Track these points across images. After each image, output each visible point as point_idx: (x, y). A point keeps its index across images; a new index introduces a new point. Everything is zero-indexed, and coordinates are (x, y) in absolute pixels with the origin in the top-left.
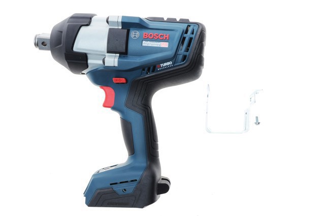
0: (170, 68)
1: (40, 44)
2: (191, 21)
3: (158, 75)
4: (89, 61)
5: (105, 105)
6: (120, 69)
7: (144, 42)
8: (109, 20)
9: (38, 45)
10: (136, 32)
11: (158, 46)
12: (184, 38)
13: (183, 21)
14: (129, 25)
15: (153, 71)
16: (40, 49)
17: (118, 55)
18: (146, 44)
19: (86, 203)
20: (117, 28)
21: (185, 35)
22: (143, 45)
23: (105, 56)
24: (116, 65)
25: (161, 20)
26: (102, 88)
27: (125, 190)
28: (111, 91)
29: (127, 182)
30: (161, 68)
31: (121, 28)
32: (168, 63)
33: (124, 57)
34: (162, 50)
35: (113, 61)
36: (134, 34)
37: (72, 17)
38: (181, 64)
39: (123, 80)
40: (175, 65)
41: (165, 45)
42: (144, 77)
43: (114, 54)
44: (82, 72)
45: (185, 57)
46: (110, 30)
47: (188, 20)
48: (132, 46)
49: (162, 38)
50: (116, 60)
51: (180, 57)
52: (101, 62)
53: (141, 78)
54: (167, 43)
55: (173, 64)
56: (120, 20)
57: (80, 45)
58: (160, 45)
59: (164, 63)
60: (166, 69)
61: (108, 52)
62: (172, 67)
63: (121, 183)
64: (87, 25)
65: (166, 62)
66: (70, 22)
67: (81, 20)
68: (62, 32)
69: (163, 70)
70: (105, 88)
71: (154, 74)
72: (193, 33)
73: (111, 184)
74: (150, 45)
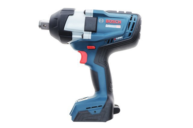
0: (121, 40)
1: (42, 26)
2: (133, 13)
3: (114, 44)
4: (73, 36)
5: (81, 62)
6: (92, 40)
7: (106, 25)
8: (86, 12)
9: (41, 27)
10: (101, 19)
11: (115, 27)
12: (130, 23)
13: (128, 13)
14: (97, 15)
15: (111, 42)
16: (42, 29)
17: (91, 32)
18: (107, 26)
19: (72, 120)
20: (90, 16)
21: (130, 21)
22: (106, 27)
23: (83, 33)
24: (90, 38)
25: (115, 12)
26: (79, 52)
27: (95, 112)
28: (85, 53)
29: (96, 107)
30: (116, 40)
31: (92, 16)
32: (121, 38)
33: (95, 33)
34: (117, 30)
35: (88, 36)
36: (101, 20)
37: (63, 10)
38: (128, 38)
39: (94, 47)
40: (124, 38)
41: (119, 27)
42: (105, 45)
43: (89, 32)
44: (68, 43)
45: (130, 34)
46: (86, 18)
47: (131, 12)
48: (99, 27)
49: (117, 23)
50: (90, 35)
51: (128, 34)
52: (81, 37)
53: (104, 46)
54: (120, 26)
55: (123, 38)
56: (92, 12)
57: (68, 27)
58: (116, 27)
59: (118, 37)
60: (119, 41)
61: (85, 30)
62: (122, 40)
63: (92, 107)
64: (72, 15)
65: (119, 37)
66: (62, 13)
67: (68, 12)
68: (57, 19)
69: (117, 41)
70: (81, 52)
71: (112, 44)
72: (135, 20)
73: (87, 108)
74: (110, 27)
